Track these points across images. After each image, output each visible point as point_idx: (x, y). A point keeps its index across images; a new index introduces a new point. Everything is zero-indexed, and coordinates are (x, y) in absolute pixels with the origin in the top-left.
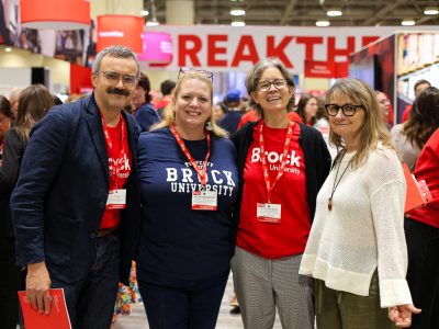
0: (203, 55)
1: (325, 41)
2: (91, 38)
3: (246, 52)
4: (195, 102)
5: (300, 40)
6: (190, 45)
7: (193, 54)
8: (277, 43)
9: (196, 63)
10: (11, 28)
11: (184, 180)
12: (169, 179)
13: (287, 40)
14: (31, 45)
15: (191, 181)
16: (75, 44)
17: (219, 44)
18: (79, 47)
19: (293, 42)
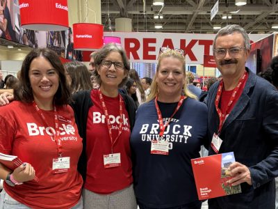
0: (140, 52)
2: (69, 40)
4: (171, 76)
6: (132, 45)
7: (134, 51)
8: (187, 44)
9: (136, 57)
10: (16, 30)
11: (152, 132)
12: (141, 132)
13: (193, 42)
14: (31, 43)
15: (156, 132)
16: (60, 43)
17: (150, 45)
18: (62, 46)
19: (197, 43)
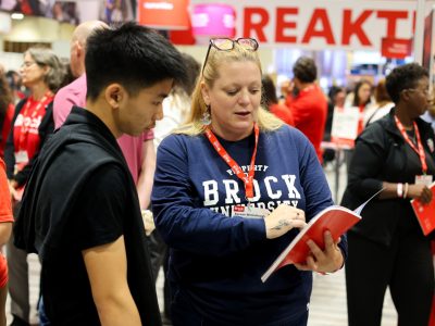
0: (270, 30)
1: (411, 16)
3: (319, 27)
5: (381, 14)
6: (256, 19)
7: (259, 28)
8: (355, 17)
9: (262, 38)
11: (228, 200)
12: (207, 202)
13: (366, 14)
14: (67, 16)
15: (238, 201)
16: (125, 15)
17: (288, 18)
19: (374, 16)
